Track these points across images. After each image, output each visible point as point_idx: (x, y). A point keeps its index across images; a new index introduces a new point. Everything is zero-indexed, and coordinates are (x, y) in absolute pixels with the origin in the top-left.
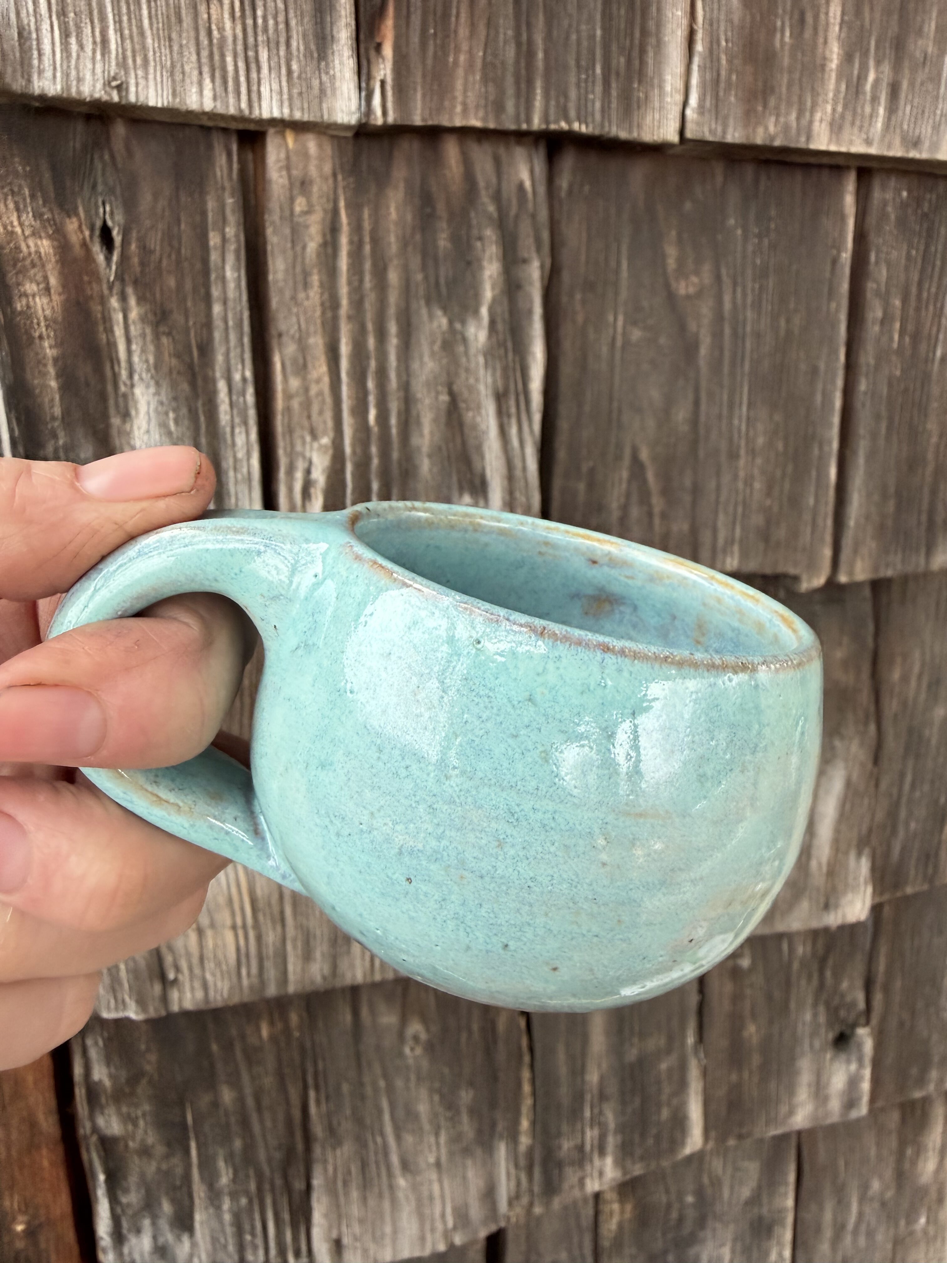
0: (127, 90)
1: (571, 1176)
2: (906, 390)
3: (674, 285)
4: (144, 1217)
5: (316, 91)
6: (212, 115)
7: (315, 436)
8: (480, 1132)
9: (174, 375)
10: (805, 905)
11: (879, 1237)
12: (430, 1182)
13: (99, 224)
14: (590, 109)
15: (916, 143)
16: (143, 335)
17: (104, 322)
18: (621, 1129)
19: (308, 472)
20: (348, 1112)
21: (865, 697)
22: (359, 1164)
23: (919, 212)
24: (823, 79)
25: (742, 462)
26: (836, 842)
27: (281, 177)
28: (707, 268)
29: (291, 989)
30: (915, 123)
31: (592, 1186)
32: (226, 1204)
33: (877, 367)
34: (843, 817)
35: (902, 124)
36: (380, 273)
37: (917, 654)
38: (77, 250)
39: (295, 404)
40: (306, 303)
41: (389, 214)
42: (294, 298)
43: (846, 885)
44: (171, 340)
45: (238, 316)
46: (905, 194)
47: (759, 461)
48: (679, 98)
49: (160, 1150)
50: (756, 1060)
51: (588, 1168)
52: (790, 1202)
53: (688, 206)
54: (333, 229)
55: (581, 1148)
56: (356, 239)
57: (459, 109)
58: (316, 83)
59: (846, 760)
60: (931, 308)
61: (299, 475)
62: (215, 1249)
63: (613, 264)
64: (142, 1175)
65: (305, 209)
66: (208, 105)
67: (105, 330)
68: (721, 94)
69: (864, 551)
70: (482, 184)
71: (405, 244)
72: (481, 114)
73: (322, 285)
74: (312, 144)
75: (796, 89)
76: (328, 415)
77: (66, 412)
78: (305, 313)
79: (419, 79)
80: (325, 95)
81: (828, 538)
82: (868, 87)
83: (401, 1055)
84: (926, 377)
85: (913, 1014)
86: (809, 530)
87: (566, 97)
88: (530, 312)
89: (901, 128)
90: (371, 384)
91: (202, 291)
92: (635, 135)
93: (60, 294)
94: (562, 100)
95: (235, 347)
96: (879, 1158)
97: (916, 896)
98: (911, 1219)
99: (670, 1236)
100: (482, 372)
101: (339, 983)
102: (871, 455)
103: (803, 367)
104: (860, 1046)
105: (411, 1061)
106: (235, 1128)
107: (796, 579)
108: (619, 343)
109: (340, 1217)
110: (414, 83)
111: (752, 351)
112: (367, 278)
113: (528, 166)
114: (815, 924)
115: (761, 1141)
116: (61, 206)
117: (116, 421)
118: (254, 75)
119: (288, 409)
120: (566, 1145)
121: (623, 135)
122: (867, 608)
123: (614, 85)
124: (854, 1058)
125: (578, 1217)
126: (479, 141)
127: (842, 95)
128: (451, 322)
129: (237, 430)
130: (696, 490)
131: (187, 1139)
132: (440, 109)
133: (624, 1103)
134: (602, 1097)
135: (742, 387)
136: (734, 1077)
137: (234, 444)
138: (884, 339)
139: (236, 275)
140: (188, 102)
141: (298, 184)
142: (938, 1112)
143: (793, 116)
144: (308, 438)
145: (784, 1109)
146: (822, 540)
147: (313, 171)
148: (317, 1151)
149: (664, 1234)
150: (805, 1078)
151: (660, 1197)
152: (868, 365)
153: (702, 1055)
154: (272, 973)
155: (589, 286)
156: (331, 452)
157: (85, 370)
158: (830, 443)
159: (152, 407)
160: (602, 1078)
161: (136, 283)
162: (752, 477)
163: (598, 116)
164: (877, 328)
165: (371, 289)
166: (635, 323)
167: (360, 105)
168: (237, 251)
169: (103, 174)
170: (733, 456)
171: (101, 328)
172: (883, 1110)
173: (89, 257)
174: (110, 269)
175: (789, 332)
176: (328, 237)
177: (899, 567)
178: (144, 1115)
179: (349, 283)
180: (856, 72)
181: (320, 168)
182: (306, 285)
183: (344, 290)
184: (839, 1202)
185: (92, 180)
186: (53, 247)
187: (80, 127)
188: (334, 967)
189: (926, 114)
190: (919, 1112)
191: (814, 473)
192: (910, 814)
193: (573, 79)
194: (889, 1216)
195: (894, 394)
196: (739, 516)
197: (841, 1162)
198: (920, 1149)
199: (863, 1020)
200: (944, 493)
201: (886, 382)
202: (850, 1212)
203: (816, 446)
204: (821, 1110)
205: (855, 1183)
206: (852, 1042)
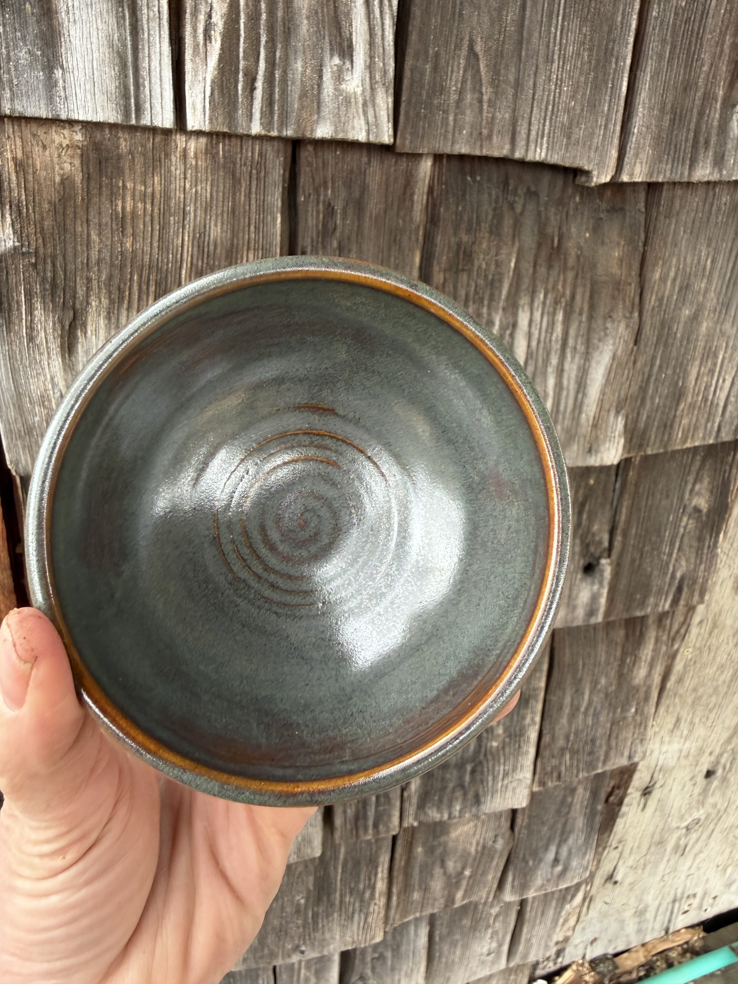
2: (689, 18)
10: (575, 447)
11: (602, 718)
21: (633, 290)
25: (555, 65)
26: (601, 401)
34: (608, 382)
37: (674, 260)
43: (606, 436)
47: (568, 67)
52: (543, 684)
59: (615, 338)
61: (202, 18)
69: (643, 156)
81: (616, 141)
85: (642, 555)
86: (602, 133)
96: (608, 663)
97: (653, 457)
98: (624, 710)
102: (656, 75)
104: (602, 572)
107: (589, 174)
114: (580, 463)
122: (641, 218)
124: (596, 581)
130: (518, 85)
146: (611, 143)
158: (624, 58)
162: (562, 81)
170: (549, 60)
172: (612, 623)
177: (668, 174)
184: (577, 691)
190: (638, 633)
191: (610, 84)
192: (656, 391)
194: (610, 704)
195: (678, 23)
196: (549, 113)
197: (581, 663)
198: (636, 660)
199: (606, 554)
200: (708, 117)
201: (673, 10)
202: (583, 699)
203: (614, 60)
204: (570, 616)
205: (589, 678)
206: (597, 569)
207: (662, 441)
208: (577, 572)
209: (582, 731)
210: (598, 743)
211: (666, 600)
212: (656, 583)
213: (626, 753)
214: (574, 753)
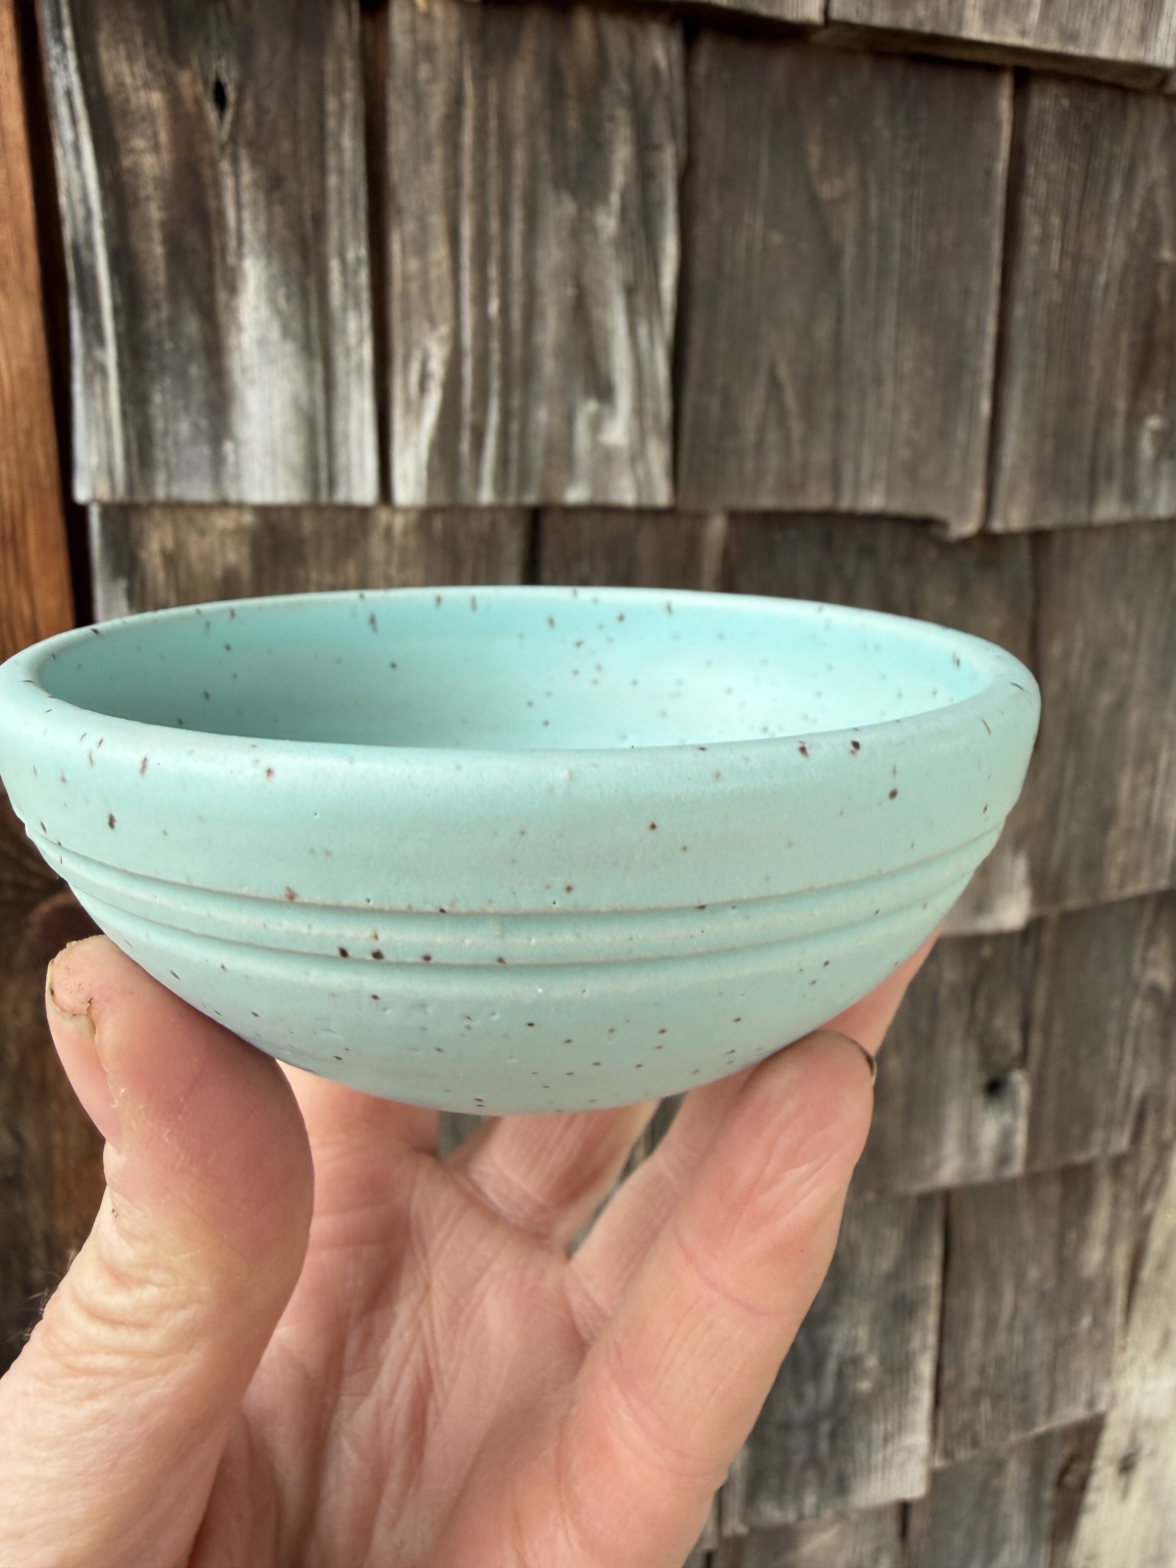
2: (1067, 319)
3: (817, 187)
7: (433, 324)
9: (286, 248)
11: (1038, 1336)
13: (212, 79)
15: (1075, 39)
16: (255, 202)
17: (214, 186)
19: (425, 363)
23: (1082, 122)
25: (888, 389)
27: (405, 40)
28: (852, 171)
30: (1074, 15)
33: (1036, 292)
35: (1060, 15)
36: (506, 152)
37: (1079, 631)
38: (189, 105)
39: (414, 287)
40: (428, 178)
41: (516, 89)
42: (415, 171)
43: (1001, 886)
44: (284, 209)
45: (354, 191)
46: (1066, 102)
47: (907, 389)
52: (936, 1281)
53: (833, 101)
54: (457, 101)
56: (481, 112)
61: (415, 368)
63: (752, 160)
65: (429, 76)
67: (214, 195)
69: (1020, 495)
70: (614, 60)
71: (532, 121)
73: (444, 160)
74: (438, 7)
76: (447, 304)
77: (171, 283)
78: (426, 188)
81: (981, 480)
84: (1088, 305)
85: (1076, 1063)
86: (959, 469)
88: (663, 201)
89: (1059, 20)
90: (493, 272)
91: (318, 159)
92: (777, 10)
93: (170, 152)
95: (350, 223)
96: (1038, 1240)
97: (1078, 913)
98: (1073, 1317)
100: (612, 265)
102: (1028, 390)
103: (954, 287)
104: (1015, 1094)
107: (945, 524)
108: (758, 247)
111: (900, 265)
112: (492, 156)
113: (664, 46)
114: (966, 929)
115: (904, 1198)
116: (174, 57)
117: (222, 295)
119: (405, 294)
121: (763, 9)
122: (1027, 573)
124: (1007, 1107)
126: (614, 14)
128: (579, 210)
129: (349, 313)
130: (839, 417)
135: (889, 302)
137: (345, 329)
138: (1043, 261)
139: (353, 144)
141: (422, 49)
142: (1105, 1192)
144: (426, 326)
145: (928, 1161)
146: (973, 481)
147: (438, 36)
150: (953, 1125)
152: (1025, 289)
155: (726, 182)
156: (449, 344)
157: (192, 237)
158: (983, 373)
159: (261, 281)
161: (250, 145)
162: (899, 406)
164: (1035, 249)
165: (495, 169)
166: (775, 227)
168: (355, 119)
169: (218, 27)
171: (211, 195)
172: (1039, 1176)
173: (201, 116)
174: (223, 129)
176: (452, 109)
177: (1059, 516)
179: (473, 161)
181: (445, 35)
182: (429, 158)
183: (467, 168)
184: (991, 1291)
185: (206, 32)
186: (165, 101)
190: (1082, 1187)
191: (965, 407)
192: (1071, 814)
194: (1049, 1312)
195: (1054, 324)
197: (995, 1242)
198: (1084, 1235)
199: (1018, 1064)
200: (1108, 440)
201: (1045, 309)
202: (1004, 1303)
203: (968, 376)
204: (970, 1165)
205: (1010, 1268)
206: (1006, 1089)
207: (1087, 884)
208: (976, 1095)
209: (1008, 1359)
210: (1034, 1380)
211: (1121, 1134)
212: (1101, 1109)
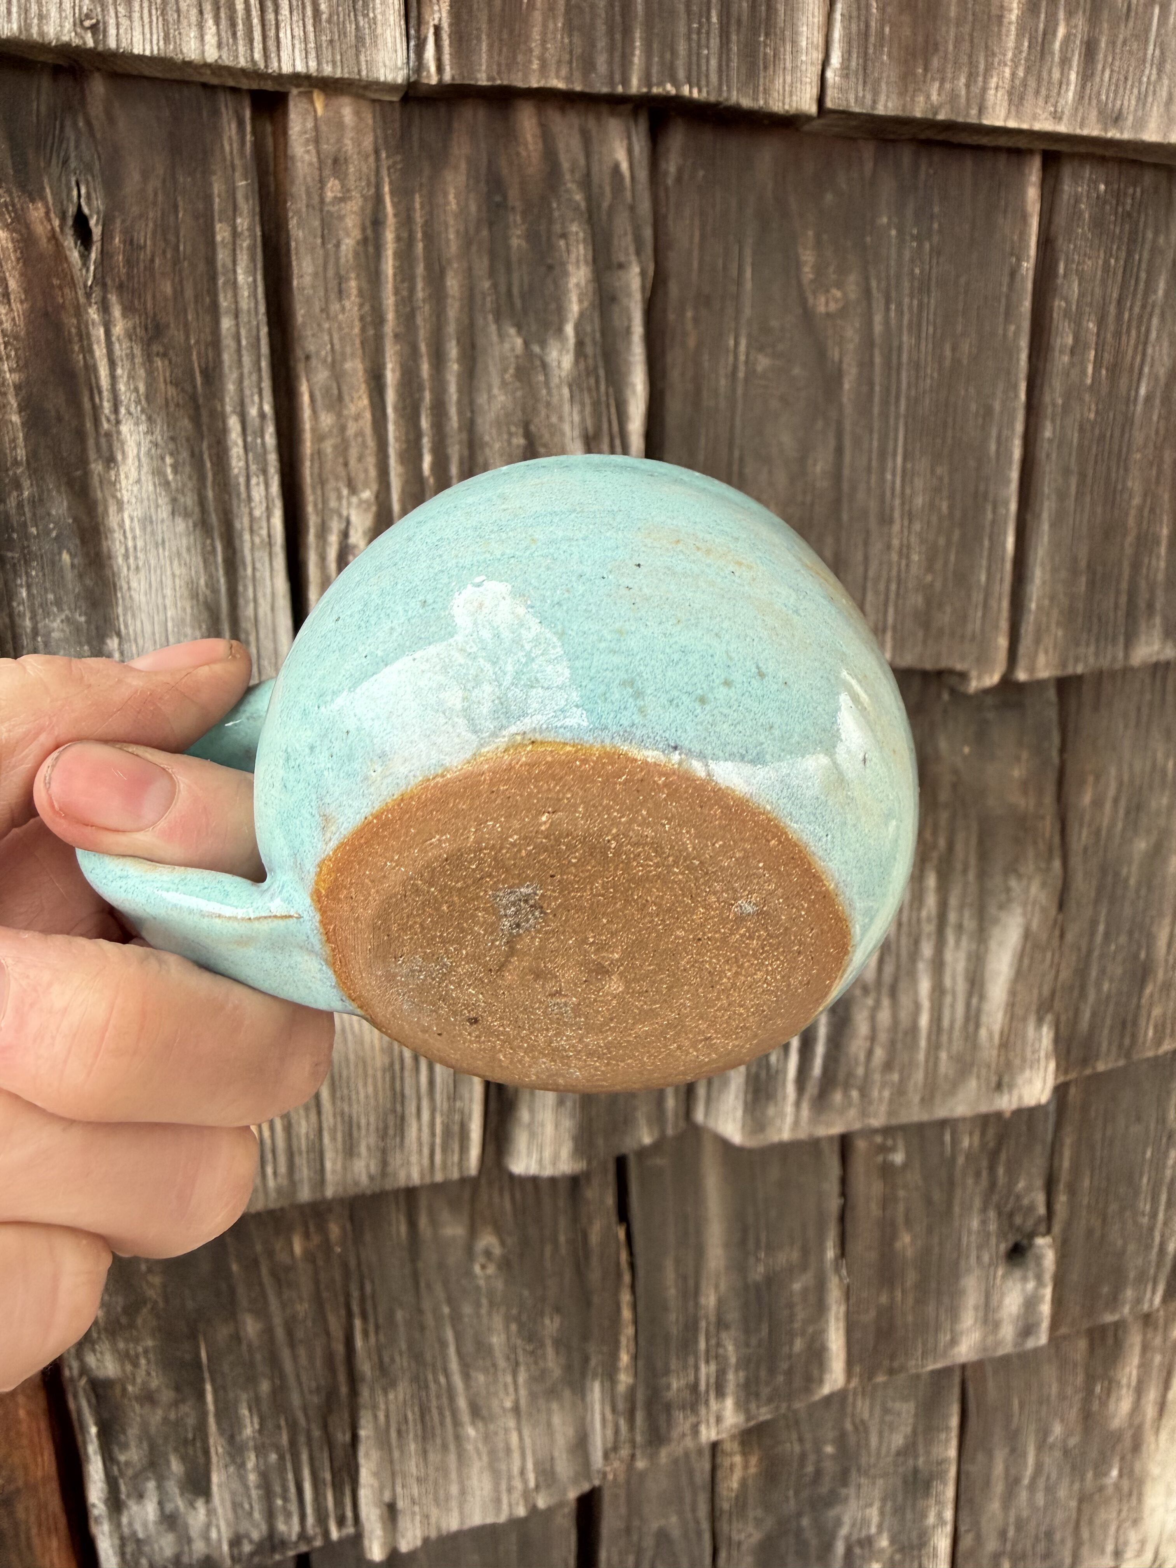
0: (105, 31)
1: (682, 1423)
2: (1102, 437)
3: (811, 300)
4: (148, 1479)
5: (351, 38)
6: (217, 69)
7: (353, 490)
8: (568, 1368)
9: (172, 409)
10: (973, 1084)
11: (1062, 1493)
12: (507, 1430)
13: (71, 210)
14: (704, 68)
15: (1117, 119)
16: (131, 357)
17: (81, 340)
18: (744, 1363)
19: (345, 534)
20: (404, 1346)
21: (1048, 826)
22: (416, 1409)
23: (1120, 210)
24: (999, 34)
25: (896, 527)
26: (1011, 1006)
27: (308, 152)
28: (852, 279)
29: (329, 1192)
30: (1116, 92)
31: (708, 1434)
32: (251, 1462)
33: (1066, 408)
34: (1020, 974)
35: (1099, 93)
36: (436, 280)
37: (1113, 771)
38: (44, 245)
39: (328, 447)
40: (341, 317)
41: (447, 203)
42: (325, 310)
43: (1024, 1060)
44: (167, 362)
45: (254, 332)
46: (1102, 187)
47: (917, 526)
48: (817, 56)
49: (167, 1395)
50: (911, 1277)
51: (703, 1411)
52: (952, 1453)
53: (829, 197)
54: (376, 222)
55: (694, 1388)
56: (405, 235)
57: (535, 65)
58: (351, 28)
59: (1025, 905)
60: (1134, 333)
61: (333, 539)
62: (237, 1517)
63: (734, 272)
64: (145, 1426)
65: (339, 195)
66: (211, 55)
67: (82, 348)
68: (871, 51)
69: (1048, 641)
70: (566, 165)
71: (467, 242)
72: (564, 72)
73: (361, 293)
74: (347, 110)
75: (966, 46)
76: (371, 461)
77: (33, 455)
78: (340, 328)
79: (484, 26)
80: (364, 45)
81: (1004, 625)
82: (1057, 45)
83: (469, 1273)
84: (1128, 421)
85: (1104, 1220)
86: (979, 614)
87: (674, 53)
88: (628, 331)
89: (1099, 101)
90: (425, 423)
91: (208, 300)
92: (761, 102)
93: (22, 302)
94: (668, 56)
95: (250, 373)
96: (1062, 1397)
97: (1109, 1075)
98: (1101, 1471)
99: (805, 1494)
100: (567, 407)
101: (389, 1186)
102: (1058, 520)
103: (973, 407)
104: (1039, 1259)
105: (482, 1283)
106: (261, 1367)
107: (963, 676)
108: (741, 373)
109: (393, 1474)
110: (479, 29)
111: (909, 384)
112: (420, 285)
113: (625, 142)
114: (984, 1108)
115: (918, 1377)
116: (23, 187)
117: (97, 467)
118: (270, 16)
119: (319, 454)
120: (676, 1384)
121: (746, 103)
122: (1052, 714)
123: (734, 37)
124: (1030, 1274)
125: (691, 1473)
126: (562, 109)
127: (1024, 55)
128: (526, 344)
129: (254, 481)
131: (202, 1381)
132: (511, 64)
133: (747, 1331)
134: (721, 1324)
135: (896, 430)
136: (884, 1299)
137: (249, 498)
138: (1074, 373)
139: (250, 279)
140: (185, 50)
141: (330, 162)
142: (1135, 1340)
143: (963, 80)
144: (345, 492)
145: (945, 1338)
146: (996, 627)
147: (349, 146)
148: (365, 1393)
149: (796, 1493)
150: (972, 1298)
151: (791, 1447)
152: (1054, 405)
153: (844, 1272)
154: (304, 1172)
155: (704, 300)
156: (374, 509)
157: (56, 400)
158: (1007, 503)
159: (143, 450)
160: (720, 1302)
161: (121, 288)
162: (909, 547)
163: (714, 78)
164: (1066, 359)
165: (424, 301)
166: (761, 349)
167: (408, 58)
168: (252, 249)
169: (77, 147)
170: (885, 520)
171: (76, 348)
172: (1065, 1337)
173: (60, 254)
174: (88, 270)
175: (956, 361)
176: (369, 232)
177: (1091, 660)
178: (146, 1351)
179: (397, 292)
180: (1041, 26)
181: (358, 143)
182: (341, 294)
183: (389, 301)
184: (1013, 1450)
185: (62, 154)
186: (13, 240)
187: (46, 83)
188: (384, 1163)
189: (1129, 83)
190: (1110, 1341)
191: (986, 543)
192: (1103, 971)
193: (682, 29)
194: (1074, 1468)
195: (1086, 443)
196: (892, 595)
197: (1016, 1403)
198: (1111, 1385)
199: (1042, 1228)
200: (1149, 568)
201: (1076, 427)
202: (1025, 1464)
203: (989, 508)
204: (990, 1339)
205: (1033, 1427)
206: (1030, 1255)
207: (1120, 1046)
208: (996, 1267)
209: (1029, 1519)
210: (1058, 1537)
211: (1154, 1292)
212: (1133, 1266)
213: (1110, 1548)
214: (1017, 1558)
